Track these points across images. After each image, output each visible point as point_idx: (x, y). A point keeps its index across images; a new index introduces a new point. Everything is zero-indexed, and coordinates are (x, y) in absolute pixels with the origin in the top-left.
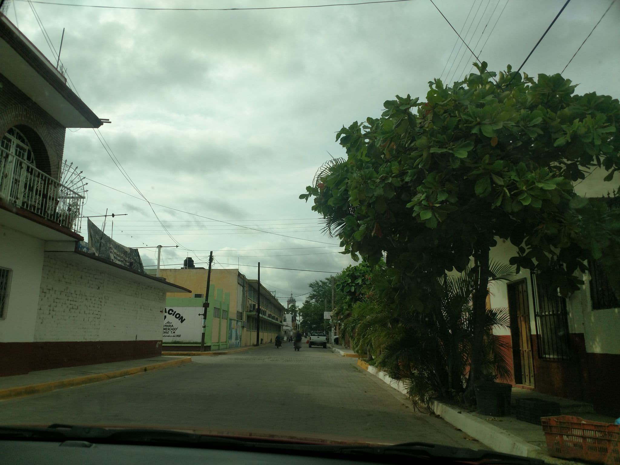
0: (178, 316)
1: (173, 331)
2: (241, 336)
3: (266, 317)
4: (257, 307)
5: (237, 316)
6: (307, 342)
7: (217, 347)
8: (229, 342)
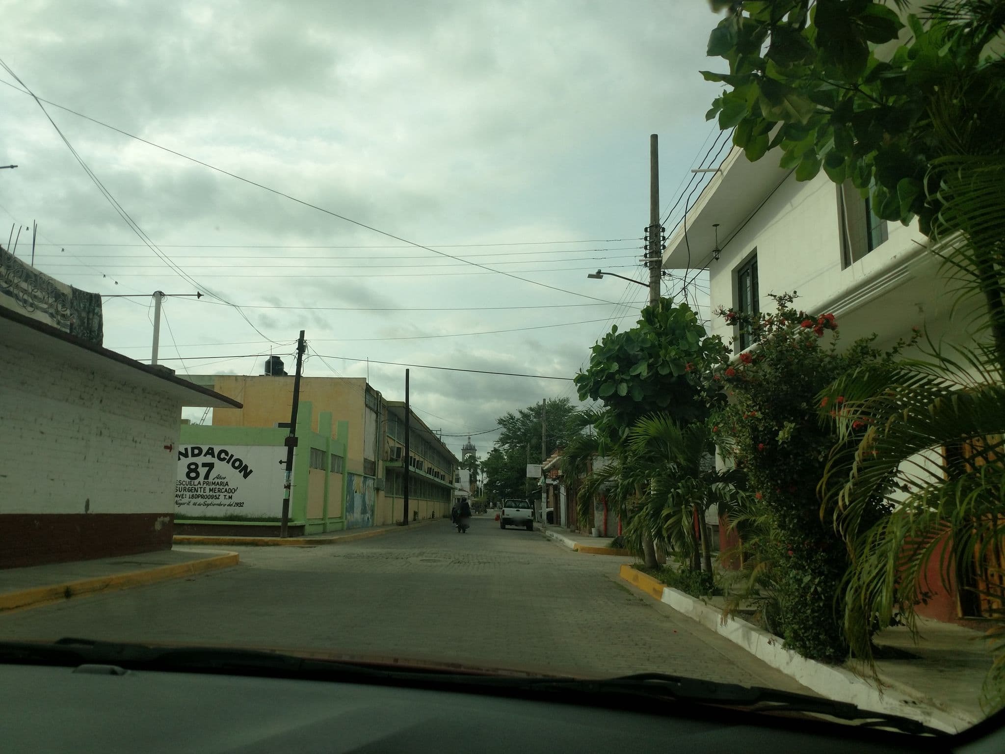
0: (237, 464)
1: (228, 494)
2: (373, 506)
3: (422, 473)
4: (403, 453)
5: (365, 468)
6: (498, 518)
7: (321, 529)
8: (349, 517)
